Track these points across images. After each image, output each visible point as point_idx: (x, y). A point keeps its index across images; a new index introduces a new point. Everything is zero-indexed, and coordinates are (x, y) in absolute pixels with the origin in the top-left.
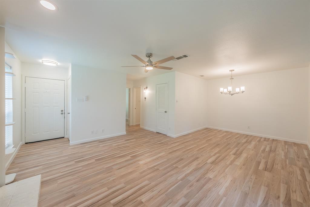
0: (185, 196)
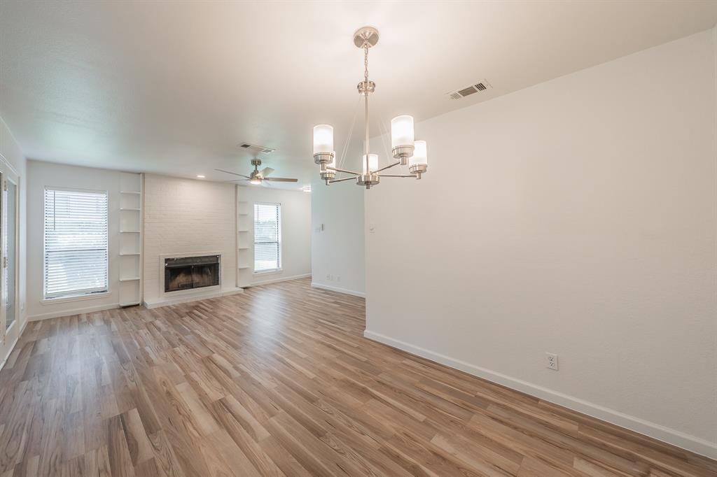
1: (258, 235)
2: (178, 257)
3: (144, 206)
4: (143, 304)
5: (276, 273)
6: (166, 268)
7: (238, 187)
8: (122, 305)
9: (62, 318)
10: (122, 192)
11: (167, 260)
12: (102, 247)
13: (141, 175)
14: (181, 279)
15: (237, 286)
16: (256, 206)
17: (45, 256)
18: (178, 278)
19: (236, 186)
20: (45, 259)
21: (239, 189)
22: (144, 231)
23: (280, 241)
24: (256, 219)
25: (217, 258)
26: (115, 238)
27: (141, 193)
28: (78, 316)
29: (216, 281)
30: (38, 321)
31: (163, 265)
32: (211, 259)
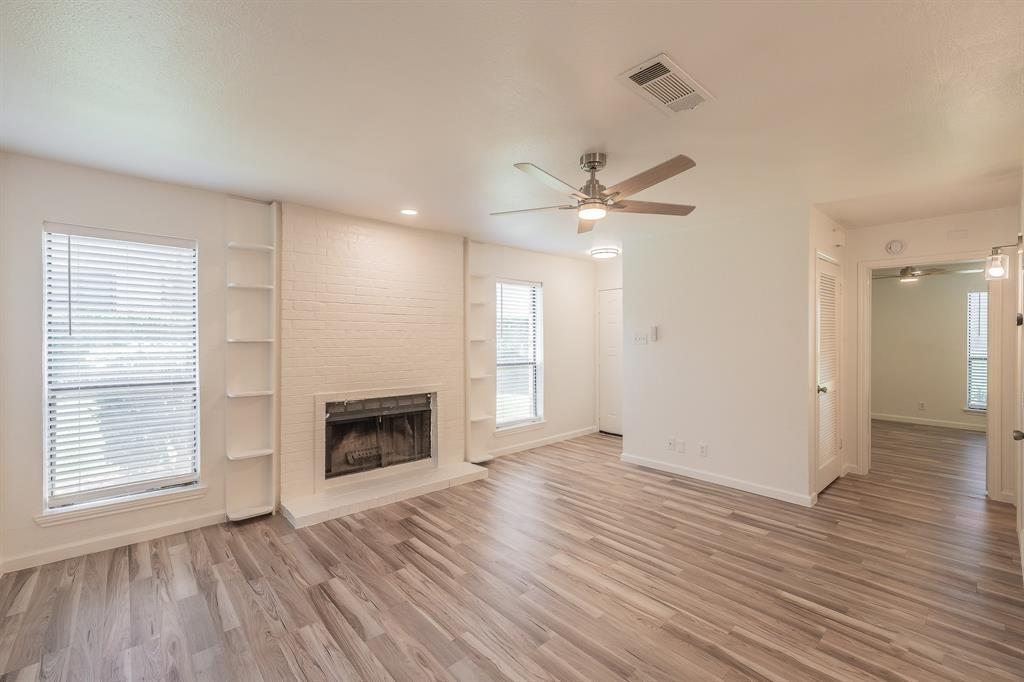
0: (385, 637)
1: (503, 347)
2: (353, 398)
3: (280, 279)
4: (279, 510)
5: (534, 428)
6: (329, 424)
7: (470, 244)
8: (235, 516)
9: (91, 559)
10: (231, 244)
11: (329, 406)
12: (185, 376)
13: (274, 204)
14: (352, 445)
15: (466, 460)
16: (498, 285)
17: (46, 402)
18: (344, 442)
19: (465, 243)
20: (46, 409)
21: (471, 247)
22: (280, 339)
23: (540, 359)
24: (499, 315)
25: (427, 398)
26: (217, 355)
27: (274, 248)
28: (130, 549)
29: (424, 450)
30: (29, 572)
31: (322, 417)
32: (416, 402)
